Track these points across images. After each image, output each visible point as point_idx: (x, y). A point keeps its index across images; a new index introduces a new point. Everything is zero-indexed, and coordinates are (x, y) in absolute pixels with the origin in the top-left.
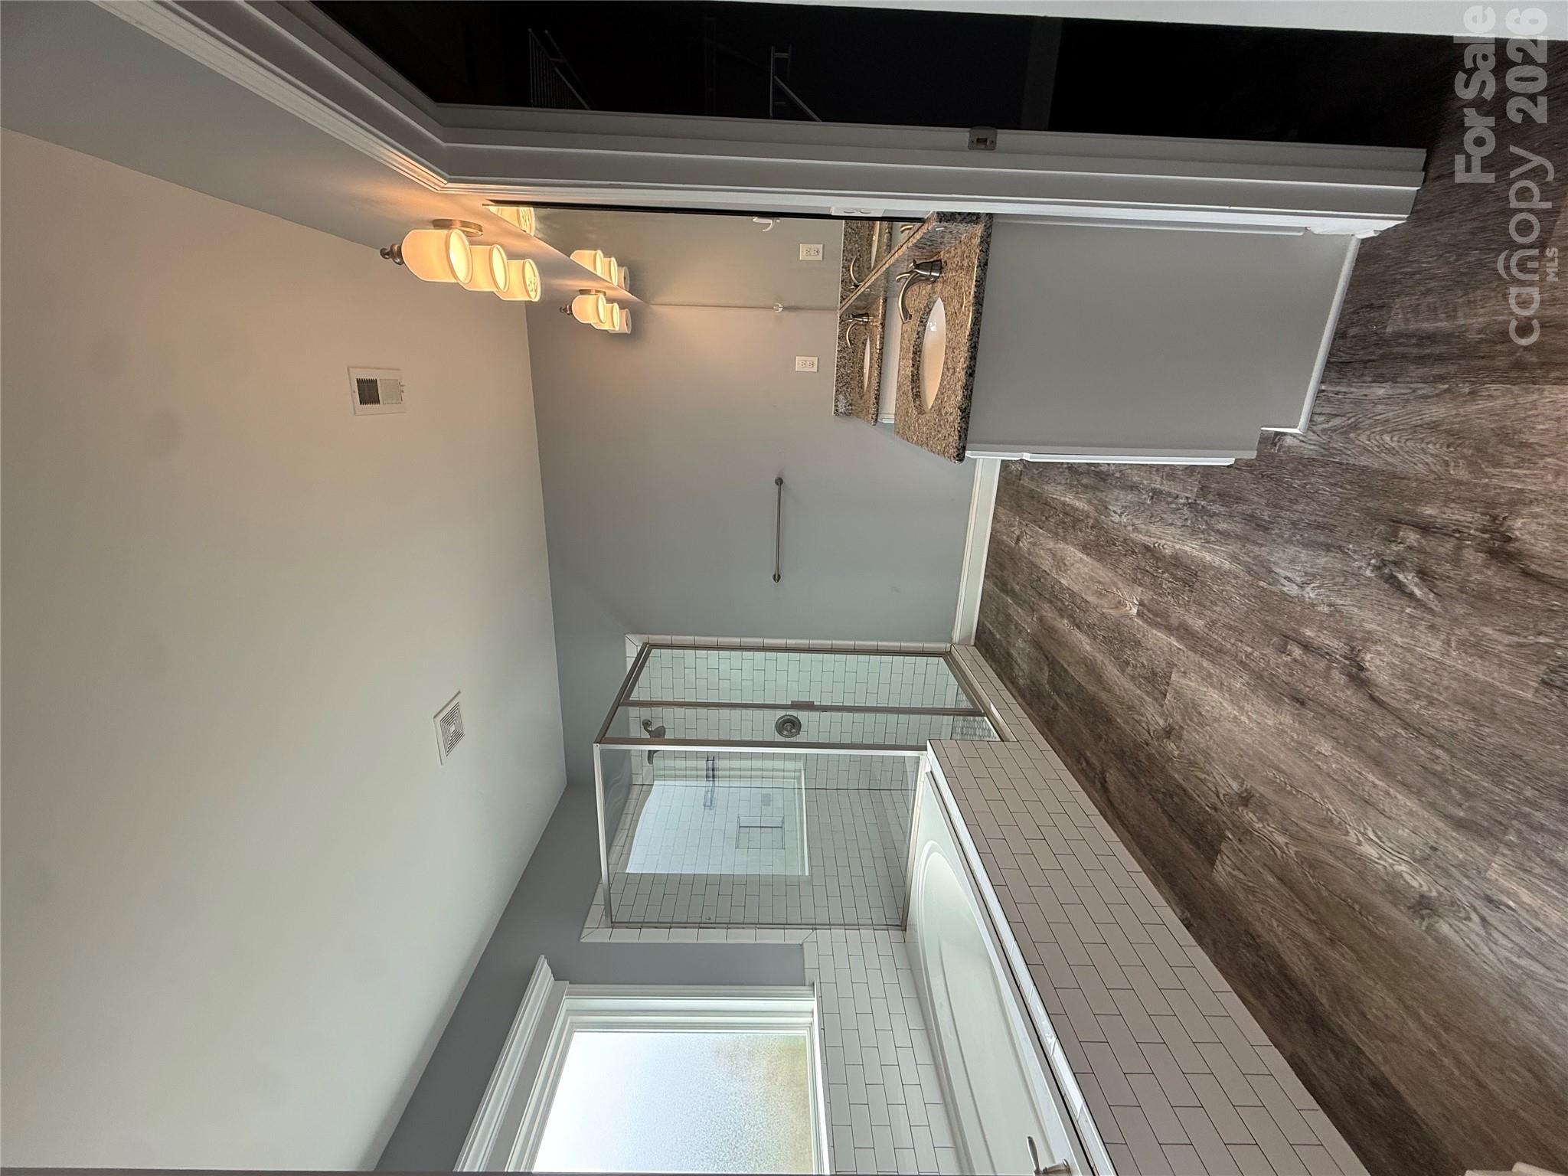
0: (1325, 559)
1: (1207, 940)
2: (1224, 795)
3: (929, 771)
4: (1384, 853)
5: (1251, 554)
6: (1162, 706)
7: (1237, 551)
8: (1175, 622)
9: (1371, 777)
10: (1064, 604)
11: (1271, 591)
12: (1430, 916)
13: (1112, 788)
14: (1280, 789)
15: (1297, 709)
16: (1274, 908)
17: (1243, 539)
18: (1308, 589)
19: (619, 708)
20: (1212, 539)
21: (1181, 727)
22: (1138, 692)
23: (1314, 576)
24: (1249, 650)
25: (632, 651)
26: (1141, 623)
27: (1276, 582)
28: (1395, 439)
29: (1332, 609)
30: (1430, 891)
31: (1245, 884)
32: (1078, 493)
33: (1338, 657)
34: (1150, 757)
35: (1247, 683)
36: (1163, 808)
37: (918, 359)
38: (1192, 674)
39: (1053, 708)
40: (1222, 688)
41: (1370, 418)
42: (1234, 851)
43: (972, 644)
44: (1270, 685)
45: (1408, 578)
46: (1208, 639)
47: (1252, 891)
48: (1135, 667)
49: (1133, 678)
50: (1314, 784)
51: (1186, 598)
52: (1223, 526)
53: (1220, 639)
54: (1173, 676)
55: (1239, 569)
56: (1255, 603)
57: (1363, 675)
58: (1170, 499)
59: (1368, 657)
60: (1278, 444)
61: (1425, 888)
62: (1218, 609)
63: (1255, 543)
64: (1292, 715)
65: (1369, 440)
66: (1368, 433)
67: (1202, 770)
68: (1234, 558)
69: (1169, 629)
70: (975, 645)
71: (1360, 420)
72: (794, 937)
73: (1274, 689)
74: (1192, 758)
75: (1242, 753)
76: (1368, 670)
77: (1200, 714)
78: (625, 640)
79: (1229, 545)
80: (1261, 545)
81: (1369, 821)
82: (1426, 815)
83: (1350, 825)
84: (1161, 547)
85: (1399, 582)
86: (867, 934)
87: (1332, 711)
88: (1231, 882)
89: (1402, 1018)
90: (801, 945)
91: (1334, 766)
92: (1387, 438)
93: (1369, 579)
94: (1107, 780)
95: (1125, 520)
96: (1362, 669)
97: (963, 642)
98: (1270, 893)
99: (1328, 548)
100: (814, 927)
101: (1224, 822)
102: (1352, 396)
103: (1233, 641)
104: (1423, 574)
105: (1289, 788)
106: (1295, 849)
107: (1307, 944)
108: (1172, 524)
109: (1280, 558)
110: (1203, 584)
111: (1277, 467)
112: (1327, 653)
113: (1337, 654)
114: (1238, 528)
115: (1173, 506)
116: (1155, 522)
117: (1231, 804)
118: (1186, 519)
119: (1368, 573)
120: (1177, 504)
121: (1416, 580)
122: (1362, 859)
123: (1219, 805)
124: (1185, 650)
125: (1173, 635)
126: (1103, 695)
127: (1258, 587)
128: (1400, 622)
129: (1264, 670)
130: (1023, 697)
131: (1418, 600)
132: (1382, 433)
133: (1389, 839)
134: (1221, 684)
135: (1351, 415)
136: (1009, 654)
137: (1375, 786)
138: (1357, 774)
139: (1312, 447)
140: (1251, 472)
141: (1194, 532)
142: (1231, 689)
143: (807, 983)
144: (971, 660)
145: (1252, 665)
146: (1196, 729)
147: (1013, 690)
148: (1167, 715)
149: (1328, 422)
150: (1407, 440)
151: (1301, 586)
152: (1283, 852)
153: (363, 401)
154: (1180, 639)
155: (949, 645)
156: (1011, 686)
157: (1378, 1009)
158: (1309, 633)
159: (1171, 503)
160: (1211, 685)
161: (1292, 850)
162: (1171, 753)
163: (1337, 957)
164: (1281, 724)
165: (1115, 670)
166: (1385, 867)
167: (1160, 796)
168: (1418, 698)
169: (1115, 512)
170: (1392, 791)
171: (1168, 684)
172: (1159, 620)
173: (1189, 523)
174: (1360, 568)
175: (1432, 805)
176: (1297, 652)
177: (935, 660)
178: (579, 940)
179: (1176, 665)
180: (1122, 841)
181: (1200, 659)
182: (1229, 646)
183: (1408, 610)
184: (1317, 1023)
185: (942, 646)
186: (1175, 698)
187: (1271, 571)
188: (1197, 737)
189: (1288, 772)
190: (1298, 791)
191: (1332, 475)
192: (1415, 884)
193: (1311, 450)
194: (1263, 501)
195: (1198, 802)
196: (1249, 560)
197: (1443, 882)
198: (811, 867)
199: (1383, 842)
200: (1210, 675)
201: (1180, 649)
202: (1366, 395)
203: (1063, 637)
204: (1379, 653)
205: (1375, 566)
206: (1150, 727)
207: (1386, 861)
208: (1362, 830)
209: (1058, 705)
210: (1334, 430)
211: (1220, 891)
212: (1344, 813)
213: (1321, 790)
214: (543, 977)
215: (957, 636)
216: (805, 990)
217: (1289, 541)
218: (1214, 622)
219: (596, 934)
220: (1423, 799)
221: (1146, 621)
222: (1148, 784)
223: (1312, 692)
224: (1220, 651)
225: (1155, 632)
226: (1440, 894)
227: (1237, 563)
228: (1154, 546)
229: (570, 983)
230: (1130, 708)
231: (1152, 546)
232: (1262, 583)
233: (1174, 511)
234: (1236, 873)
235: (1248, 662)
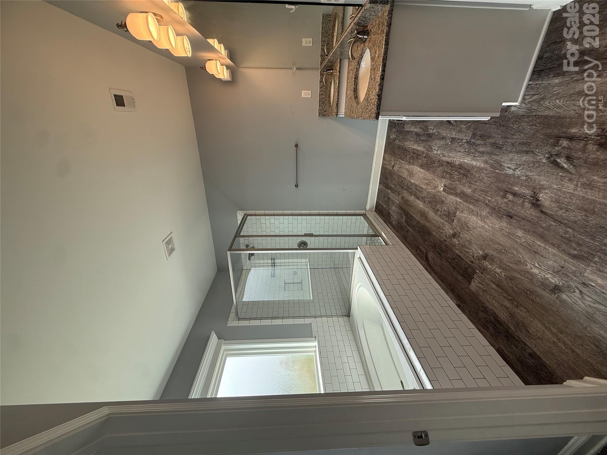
0: (526, 157)
1: (467, 311)
2: (476, 257)
3: (359, 257)
4: (542, 271)
5: (493, 160)
6: (452, 226)
7: (487, 159)
8: (459, 191)
9: (538, 243)
10: (412, 190)
11: (501, 174)
12: (558, 292)
13: (430, 259)
14: (500, 252)
15: (509, 220)
16: (494, 296)
17: (490, 154)
18: (517, 171)
19: (236, 238)
20: (477, 155)
21: (459, 232)
22: (442, 221)
23: (520, 165)
24: (490, 199)
25: (240, 218)
26: (444, 194)
27: (503, 169)
28: (561, 101)
29: (527, 177)
30: (559, 283)
31: (483, 289)
32: (419, 144)
33: (528, 197)
34: (446, 246)
35: (489, 212)
36: (450, 264)
37: (356, 81)
38: (465, 211)
39: (407, 231)
40: (477, 216)
41: (550, 94)
42: (479, 277)
43: (374, 210)
44: (498, 212)
45: (562, 161)
46: (473, 197)
47: (486, 291)
48: (441, 211)
49: (440, 216)
50: (514, 248)
51: (464, 181)
52: (481, 149)
53: (478, 196)
54: (457, 213)
55: (487, 166)
56: (494, 179)
57: (538, 203)
58: (459, 141)
59: (541, 195)
60: (508, 111)
61: (557, 282)
62: (477, 184)
63: (495, 154)
64: (507, 222)
65: (549, 103)
66: (549, 100)
67: (467, 248)
68: (486, 162)
69: (456, 195)
70: (375, 211)
71: (546, 95)
72: (308, 321)
73: (500, 213)
74: (463, 244)
75: (484, 240)
76: (540, 200)
77: (468, 227)
78: (236, 214)
79: (484, 157)
80: (498, 155)
81: (536, 260)
82: (561, 255)
83: (528, 262)
84: (454, 162)
85: (558, 162)
86: (335, 319)
87: (524, 219)
88: (477, 289)
89: (544, 330)
90: (311, 324)
91: (523, 240)
92: (558, 101)
93: (545, 163)
94: (428, 256)
95: (439, 153)
96: (538, 200)
97: (370, 210)
98: (493, 291)
99: (527, 152)
100: (315, 317)
101: (476, 267)
102: (543, 85)
103: (483, 196)
104: (569, 158)
105: (503, 251)
106: (504, 274)
107: (507, 308)
108: (459, 151)
109: (505, 159)
110: (472, 174)
111: (507, 121)
112: (524, 196)
113: (527, 195)
114: (488, 149)
115: (461, 144)
116: (452, 151)
117: (479, 260)
118: (466, 149)
119: (544, 161)
120: (462, 143)
121: (565, 161)
122: (532, 274)
123: (474, 261)
124: (463, 202)
125: (458, 197)
126: (428, 224)
127: (495, 172)
128: (556, 179)
129: (496, 206)
130: (395, 229)
131: (565, 169)
132: (556, 99)
133: (544, 266)
134: (477, 213)
135: (542, 93)
136: (389, 213)
137: (540, 246)
138: (533, 242)
139: (523, 110)
140: (495, 125)
141: (469, 153)
142: (481, 215)
143: (313, 336)
144: (374, 217)
145: (491, 204)
146: (466, 233)
147: (391, 227)
148: (454, 229)
149: (531, 98)
150: (567, 101)
151: (514, 170)
152: (499, 275)
153: (117, 105)
154: (461, 198)
155: (365, 211)
156: (389, 225)
157: (534, 328)
158: (516, 189)
159: (460, 142)
160: (473, 215)
161: (503, 274)
162: (455, 243)
163: (519, 311)
164: (502, 226)
165: (433, 214)
166: (541, 277)
167: (450, 260)
168: (561, 209)
169: (435, 150)
170: (547, 247)
171: (455, 216)
172: (452, 191)
173: (467, 150)
174: (540, 159)
175: (564, 251)
176: (510, 197)
177: (359, 217)
178: (226, 325)
179: (458, 209)
180: (434, 279)
181: (469, 205)
182: (481, 198)
183: (560, 174)
184: (509, 336)
185: (362, 212)
186: (457, 222)
187: (501, 165)
188: (466, 236)
189: (504, 245)
190: (507, 252)
191: (531, 121)
192: (553, 281)
193: (522, 111)
194: (500, 136)
195: (465, 260)
196: (492, 162)
197: (566, 279)
198: (313, 296)
199: (541, 267)
200: (473, 211)
201: (460, 202)
202: (550, 84)
203: (412, 203)
204: (546, 193)
205: (547, 157)
206: (447, 234)
207: (542, 274)
208: (533, 264)
209: (409, 230)
210: (533, 101)
211: (472, 292)
212: (526, 258)
213: (516, 250)
214: (214, 339)
215: (368, 207)
216: (313, 339)
217: (511, 152)
218: (475, 189)
219: (233, 323)
220: (560, 249)
221: (447, 193)
222: (445, 256)
223: (516, 212)
224: (477, 201)
225: (450, 196)
226: (563, 284)
227: (487, 164)
228: (451, 162)
229: (224, 340)
230: (438, 228)
231: (450, 162)
232: (497, 171)
233: (461, 146)
234: (480, 285)
235: (489, 203)
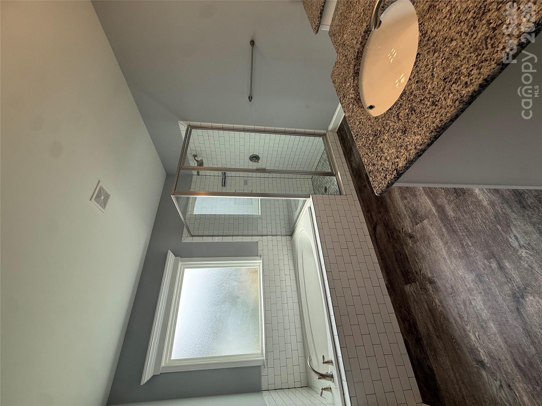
2: (423, 274)
3: (309, 206)
4: (478, 342)
6: (414, 226)
12: (481, 367)
15: (477, 281)
16: (422, 312)
18: (524, 250)
21: (418, 239)
23: (533, 248)
27: (508, 233)
29: (530, 268)
30: (487, 364)
31: (415, 299)
34: (398, 236)
35: (460, 254)
36: (395, 255)
42: (417, 289)
43: (336, 131)
44: (470, 263)
46: (452, 223)
47: (417, 302)
48: (409, 203)
53: (458, 228)
54: (425, 221)
57: (521, 300)
59: (531, 298)
63: (511, 207)
64: (473, 280)
67: (418, 259)
68: (492, 204)
72: (255, 239)
73: (471, 266)
74: (416, 252)
75: (440, 270)
76: (525, 301)
78: (178, 123)
80: (514, 212)
81: (479, 331)
82: (506, 352)
83: (470, 325)
86: (279, 237)
88: (410, 294)
89: (449, 368)
90: (257, 242)
91: (478, 308)
94: (377, 228)
96: (523, 298)
97: (332, 131)
98: (423, 309)
100: (262, 236)
101: (418, 279)
106: (442, 310)
109: (520, 226)
113: (515, 282)
117: (424, 278)
122: (467, 335)
123: (419, 274)
124: (437, 217)
125: (435, 207)
129: (471, 256)
130: (353, 172)
133: (483, 342)
134: (447, 243)
137: (491, 328)
138: (486, 319)
142: (450, 248)
143: (259, 256)
144: (334, 140)
145: (467, 250)
147: (349, 165)
148: (414, 231)
151: (520, 246)
152: (436, 306)
154: (438, 211)
155: (326, 131)
157: (443, 360)
158: (507, 265)
161: (440, 308)
162: (409, 243)
163: (437, 341)
164: (465, 278)
166: (474, 344)
171: (421, 222)
175: (512, 353)
176: (494, 265)
177: (318, 138)
178: (181, 241)
179: (429, 218)
180: (374, 249)
181: (443, 227)
182: (460, 234)
185: (323, 132)
186: (421, 229)
192: (483, 357)
197: (495, 367)
201: (435, 214)
206: (404, 228)
208: (474, 330)
211: (404, 291)
212: (470, 321)
214: (171, 257)
215: (330, 127)
217: (533, 224)
219: (187, 239)
220: (509, 349)
222: (393, 243)
224: (454, 231)
226: (491, 368)
229: (181, 258)
234: (414, 293)
235: (466, 247)
